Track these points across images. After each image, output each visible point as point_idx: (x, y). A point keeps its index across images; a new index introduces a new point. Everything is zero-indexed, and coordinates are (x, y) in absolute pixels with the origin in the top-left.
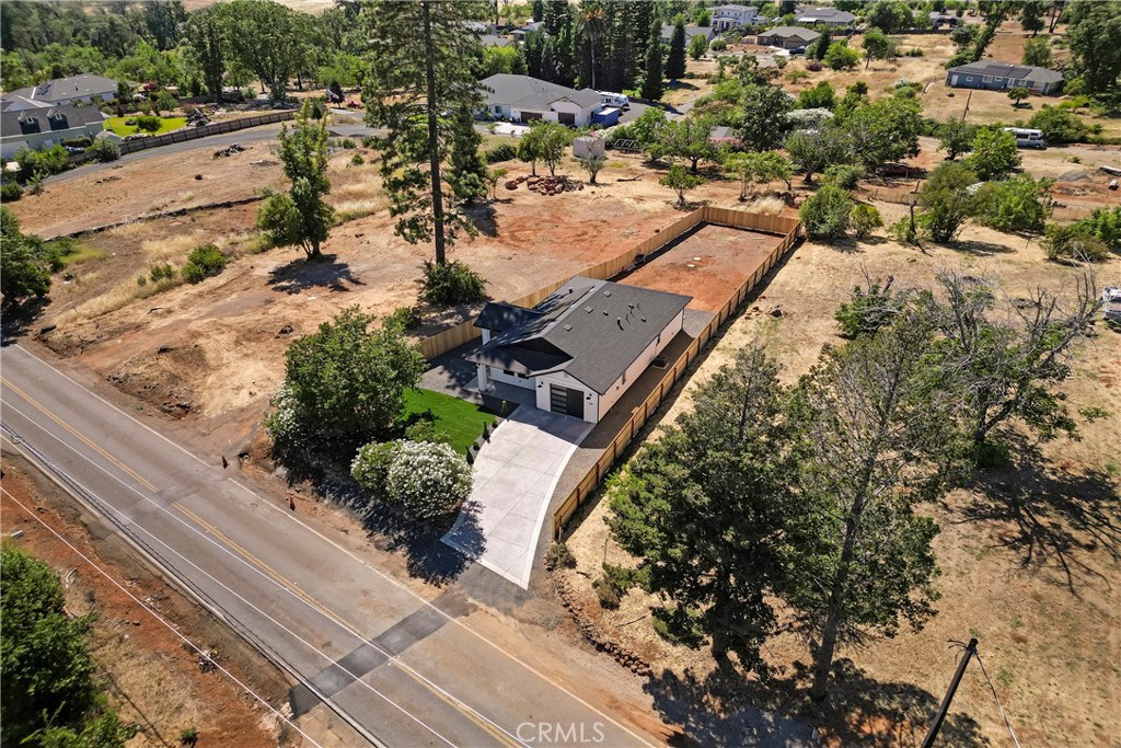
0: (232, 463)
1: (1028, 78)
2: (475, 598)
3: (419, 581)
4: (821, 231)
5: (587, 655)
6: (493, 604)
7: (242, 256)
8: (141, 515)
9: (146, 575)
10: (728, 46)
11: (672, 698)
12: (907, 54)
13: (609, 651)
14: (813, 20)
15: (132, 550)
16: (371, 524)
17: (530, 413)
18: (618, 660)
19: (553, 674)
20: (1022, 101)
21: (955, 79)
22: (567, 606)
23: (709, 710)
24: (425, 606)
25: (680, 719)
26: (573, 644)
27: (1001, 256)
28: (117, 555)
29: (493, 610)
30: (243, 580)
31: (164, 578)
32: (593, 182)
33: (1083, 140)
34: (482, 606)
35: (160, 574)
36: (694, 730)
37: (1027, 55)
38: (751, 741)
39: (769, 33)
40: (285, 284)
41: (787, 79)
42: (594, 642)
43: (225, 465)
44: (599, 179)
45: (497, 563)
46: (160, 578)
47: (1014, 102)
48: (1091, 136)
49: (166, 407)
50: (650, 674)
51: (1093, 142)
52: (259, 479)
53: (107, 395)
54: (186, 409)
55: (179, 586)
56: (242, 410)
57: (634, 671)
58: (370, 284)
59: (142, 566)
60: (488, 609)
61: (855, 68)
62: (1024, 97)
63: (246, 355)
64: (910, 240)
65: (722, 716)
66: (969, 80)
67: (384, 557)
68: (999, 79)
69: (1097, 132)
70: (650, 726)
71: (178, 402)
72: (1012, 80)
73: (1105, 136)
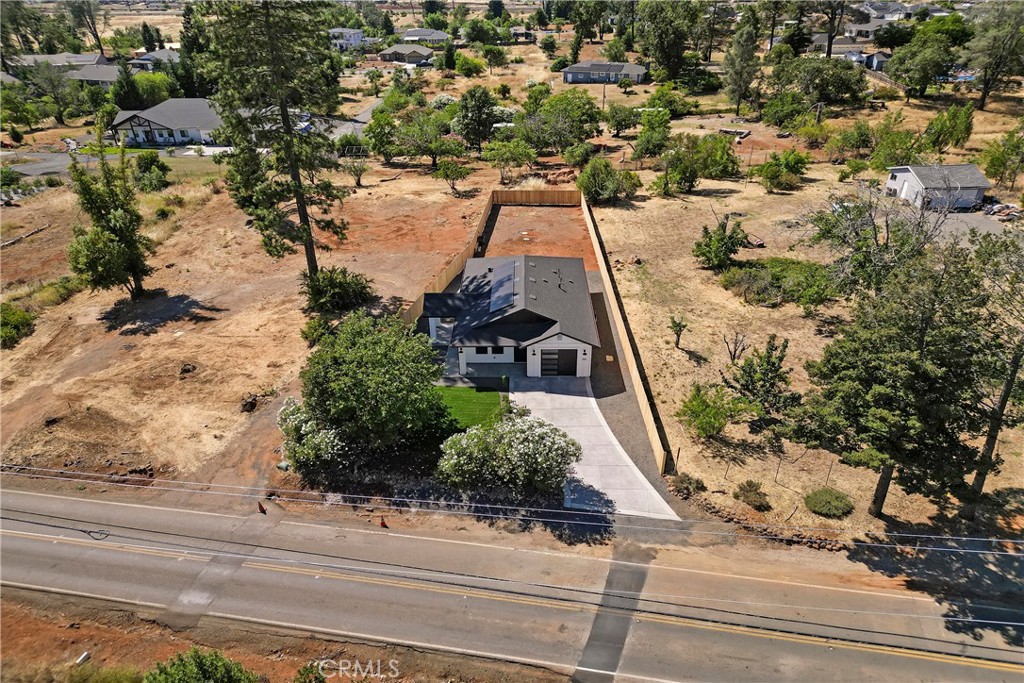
0: (267, 506)
1: (623, 72)
2: (646, 542)
3: (582, 547)
4: (606, 196)
5: (783, 552)
6: (665, 542)
7: (42, 309)
8: (216, 588)
9: (289, 641)
10: (357, 64)
11: (876, 559)
12: (512, 62)
13: (798, 543)
14: (417, 38)
15: (247, 624)
16: (480, 514)
17: (524, 382)
18: (811, 547)
19: (776, 575)
20: (628, 89)
21: (570, 77)
22: (731, 520)
23: (909, 556)
24: (611, 564)
25: (899, 571)
26: (764, 548)
27: (735, 195)
28: (230, 635)
29: (671, 547)
30: (411, 606)
31: (317, 635)
32: (359, 185)
33: (690, 113)
34: (658, 546)
35: (309, 634)
36: (914, 574)
37: (610, 55)
38: (957, 565)
39: (389, 51)
40: (128, 326)
41: (437, 87)
42: (781, 540)
43: (263, 511)
44: (364, 182)
45: (634, 509)
46: (312, 638)
47: (623, 90)
48: (693, 109)
49: (117, 477)
50: (845, 547)
51: (697, 114)
52: (317, 513)
53: (19, 486)
54: (149, 473)
55: (346, 636)
56: (223, 455)
57: (831, 550)
58: (233, 309)
59: (276, 634)
60: (666, 547)
61: (481, 74)
62: (630, 86)
63: (163, 404)
64: (667, 194)
65: (922, 556)
66: (581, 77)
67: (526, 538)
68: (603, 74)
69: (697, 106)
70: (884, 584)
71: (129, 469)
72: (612, 74)
73: (704, 108)
